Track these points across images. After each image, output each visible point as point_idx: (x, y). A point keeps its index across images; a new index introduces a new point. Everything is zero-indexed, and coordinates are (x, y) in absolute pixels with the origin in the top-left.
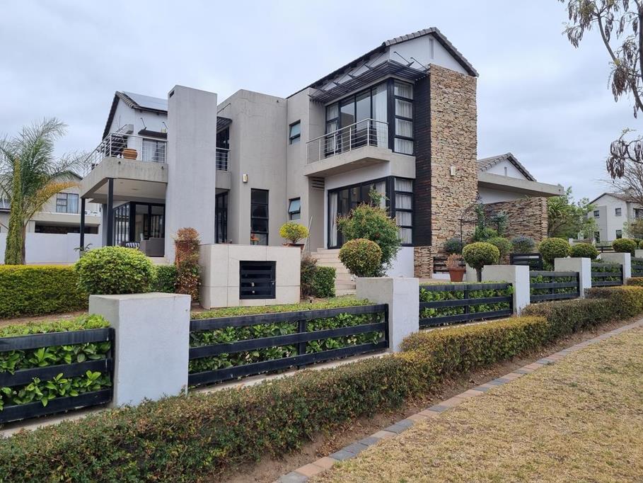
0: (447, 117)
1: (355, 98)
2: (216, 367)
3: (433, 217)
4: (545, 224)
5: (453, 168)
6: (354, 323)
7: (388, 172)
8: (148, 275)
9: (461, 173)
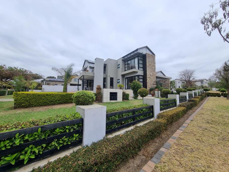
0: (150, 63)
1: (131, 60)
2: (113, 128)
3: (147, 83)
4: (170, 85)
5: (151, 73)
6: (146, 111)
7: (138, 74)
8: (93, 99)
9: (153, 74)
